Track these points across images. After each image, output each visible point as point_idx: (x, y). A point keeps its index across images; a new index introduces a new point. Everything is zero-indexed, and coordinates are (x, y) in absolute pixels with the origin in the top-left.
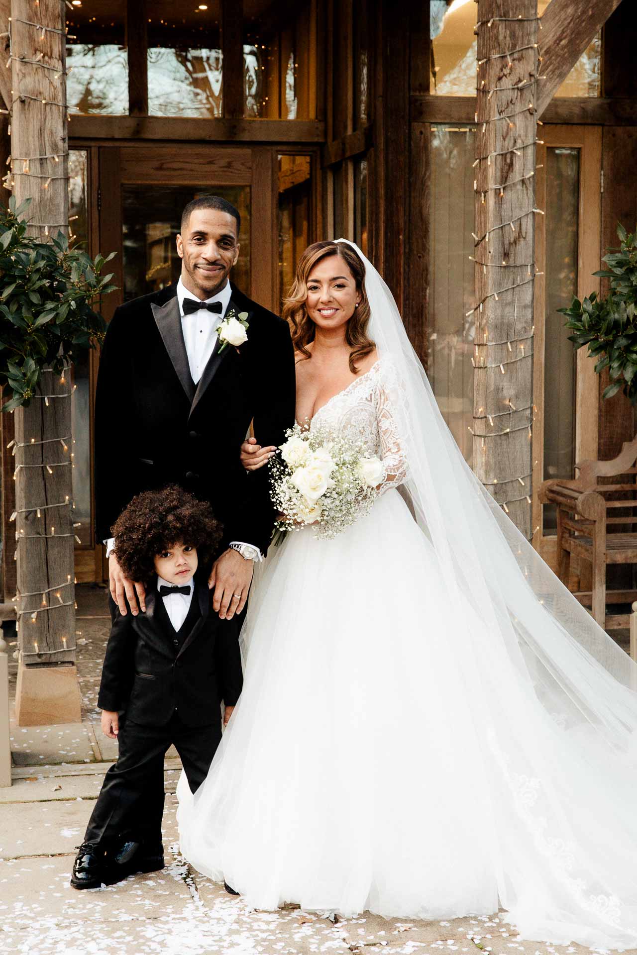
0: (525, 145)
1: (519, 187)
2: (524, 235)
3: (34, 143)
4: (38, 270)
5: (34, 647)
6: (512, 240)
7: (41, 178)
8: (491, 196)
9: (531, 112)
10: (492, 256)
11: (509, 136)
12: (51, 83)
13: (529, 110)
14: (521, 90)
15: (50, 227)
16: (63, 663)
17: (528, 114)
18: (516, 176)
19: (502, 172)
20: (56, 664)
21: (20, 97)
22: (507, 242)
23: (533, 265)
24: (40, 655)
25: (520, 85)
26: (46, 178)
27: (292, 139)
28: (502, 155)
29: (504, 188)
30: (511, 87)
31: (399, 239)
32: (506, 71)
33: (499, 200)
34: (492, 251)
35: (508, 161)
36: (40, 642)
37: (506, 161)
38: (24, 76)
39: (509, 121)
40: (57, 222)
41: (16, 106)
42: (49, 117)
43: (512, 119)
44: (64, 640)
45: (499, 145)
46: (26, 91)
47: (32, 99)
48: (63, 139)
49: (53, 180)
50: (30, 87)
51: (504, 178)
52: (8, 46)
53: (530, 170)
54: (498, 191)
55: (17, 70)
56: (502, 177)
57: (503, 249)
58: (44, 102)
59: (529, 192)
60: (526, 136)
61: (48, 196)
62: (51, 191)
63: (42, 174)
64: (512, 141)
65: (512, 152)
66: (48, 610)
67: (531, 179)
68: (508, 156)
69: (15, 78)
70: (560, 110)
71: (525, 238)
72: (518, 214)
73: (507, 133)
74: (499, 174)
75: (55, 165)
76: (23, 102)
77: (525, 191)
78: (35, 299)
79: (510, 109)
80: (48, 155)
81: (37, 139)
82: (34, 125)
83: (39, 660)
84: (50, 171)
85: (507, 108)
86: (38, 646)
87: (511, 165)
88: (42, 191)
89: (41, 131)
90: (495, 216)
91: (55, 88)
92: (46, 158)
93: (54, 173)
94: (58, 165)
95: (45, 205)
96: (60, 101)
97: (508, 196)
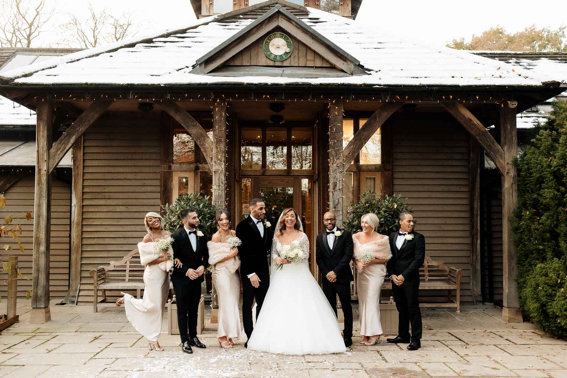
0: (340, 180)
1: (338, 191)
3: (217, 181)
4: (208, 213)
5: (215, 303)
8: (331, 192)
9: (341, 172)
12: (221, 167)
14: (338, 167)
15: (221, 202)
18: (337, 188)
22: (335, 204)
23: (342, 210)
26: (220, 190)
27: (305, 175)
28: (334, 183)
30: (336, 166)
32: (335, 162)
33: (333, 195)
34: (331, 207)
38: (215, 166)
40: (222, 200)
41: (213, 173)
42: (221, 175)
43: (336, 174)
45: (333, 180)
46: (216, 170)
48: (224, 181)
51: (334, 189)
52: (212, 159)
53: (341, 186)
54: (333, 192)
57: (334, 206)
58: (219, 172)
60: (340, 178)
61: (220, 194)
64: (336, 179)
65: (336, 182)
67: (341, 189)
69: (213, 167)
70: (369, 168)
71: (340, 203)
72: (338, 197)
73: (335, 177)
74: (333, 187)
75: (222, 187)
76: (215, 172)
77: (340, 192)
78: (207, 219)
80: (221, 184)
82: (217, 178)
85: (335, 171)
87: (336, 185)
88: (219, 193)
89: (219, 179)
90: (332, 198)
91: (222, 169)
93: (222, 189)
94: (223, 187)
95: (219, 196)
96: (224, 171)
97: (335, 193)
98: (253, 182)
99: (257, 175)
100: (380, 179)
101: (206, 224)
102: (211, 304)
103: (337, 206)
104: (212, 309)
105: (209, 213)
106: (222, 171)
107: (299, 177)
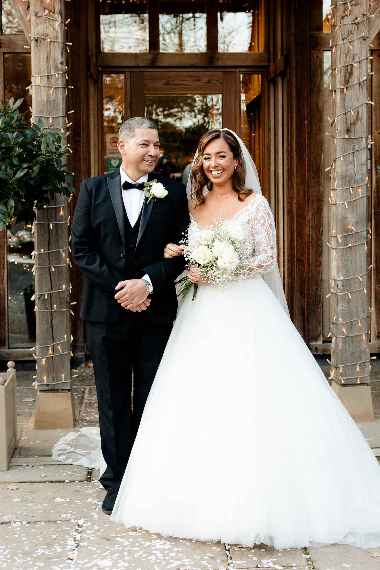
0: (360, 60)
1: (357, 87)
2: (360, 118)
3: (43, 67)
4: (18, 143)
5: (44, 379)
6: (352, 122)
7: (48, 87)
8: (338, 92)
10: (339, 132)
11: (349, 54)
12: (54, 29)
13: (363, 37)
14: (357, 24)
15: (53, 118)
16: (62, 390)
17: (363, 40)
18: (354, 80)
19: (345, 77)
20: (57, 391)
21: (35, 38)
22: (349, 123)
23: (367, 138)
24: (48, 385)
25: (356, 21)
26: (51, 87)
27: (249, 64)
28: (345, 66)
29: (346, 88)
30: (350, 23)
31: (305, 124)
32: (347, 13)
33: (344, 97)
34: (339, 129)
35: (349, 70)
36: (48, 377)
37: (347, 70)
38: (37, 25)
39: (349, 45)
40: (57, 114)
41: (33, 43)
42: (53, 50)
43: (351, 43)
44: (63, 376)
45: (343, 60)
46: (38, 34)
47: (42, 39)
48: (62, 63)
49: (55, 88)
50: (41, 31)
51: (347, 82)
52: (29, 7)
53: (364, 76)
54: (342, 90)
55: (33, 21)
56: (345, 80)
57: (346, 128)
58: (49, 40)
59: (363, 90)
60: (361, 54)
61: (52, 98)
62: (54, 96)
63: (48, 85)
64: (352, 58)
65: (352, 65)
66: (52, 357)
67: (365, 82)
68: (349, 67)
69: (32, 26)
71: (361, 120)
72: (356, 104)
73: (348, 53)
74: (343, 79)
75: (57, 80)
76: (36, 40)
77: (361, 90)
78: (15, 161)
79: (350, 37)
80: (52, 73)
81: (45, 63)
82: (43, 56)
83: (47, 388)
84: (53, 83)
85: (348, 36)
86: (47, 379)
87: (351, 73)
88: (48, 95)
89: (48, 58)
90: (341, 106)
91: (57, 32)
92: (51, 75)
93: (56, 84)
94: (59, 80)
95: (50, 104)
96: (60, 39)
97: (349, 93)
98: (128, 81)
99: (139, 67)
101: (15, 174)
102: (34, 380)
103: (353, 127)
104: (38, 393)
105: (21, 145)
106: (56, 38)
107: (234, 70)
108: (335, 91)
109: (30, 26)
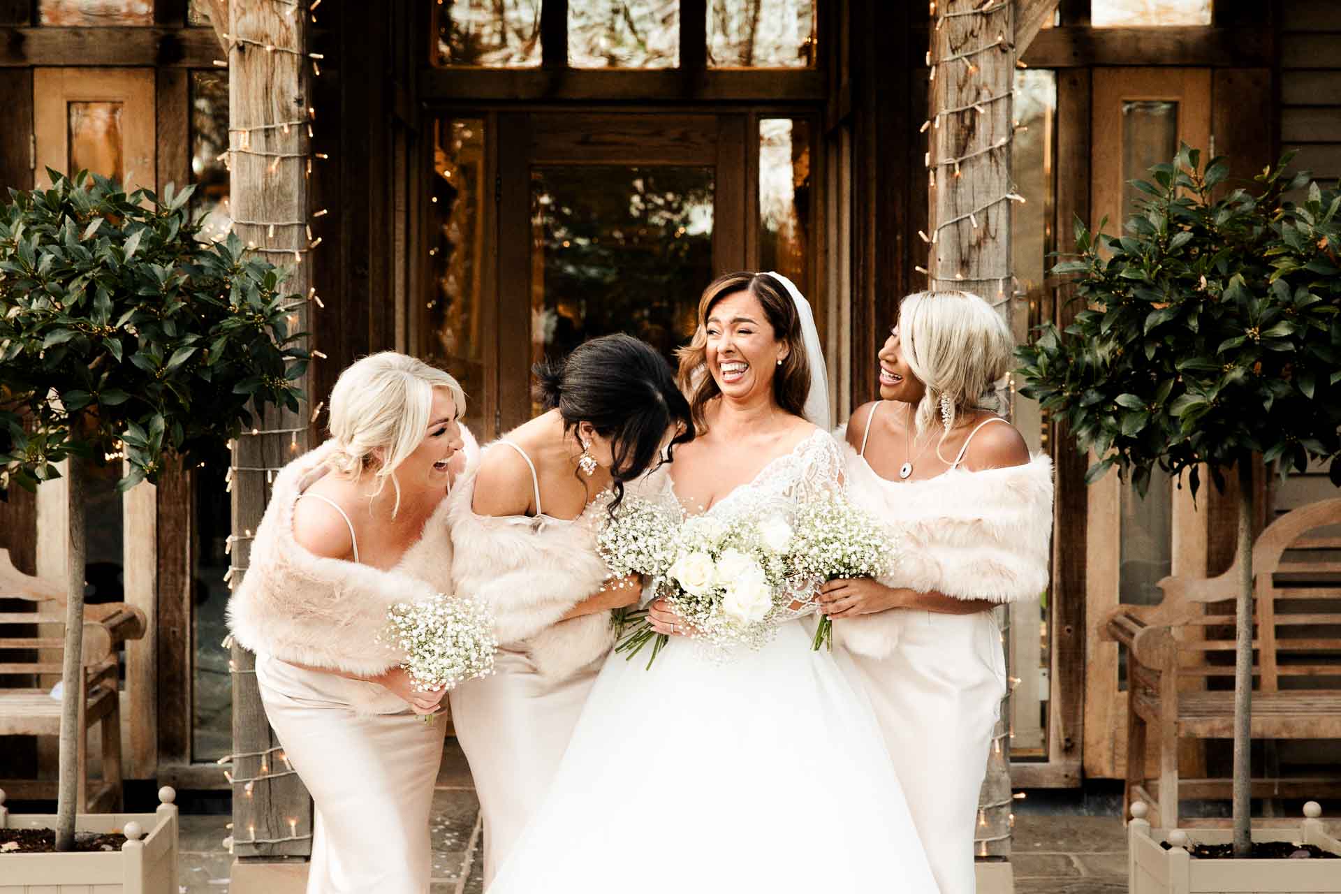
0: (994, 98)
1: (985, 161)
2: (993, 234)
3: (257, 109)
4: (175, 288)
5: (249, 832)
6: (974, 241)
7: (266, 156)
8: (941, 172)
9: (1003, 49)
10: (942, 266)
11: (967, 86)
12: (281, 21)
13: (999, 45)
14: (987, 15)
15: (277, 228)
16: (291, 857)
17: (999, 52)
18: (979, 146)
19: (957, 139)
20: (280, 858)
21: (237, 43)
22: (965, 244)
23: (1008, 280)
24: (257, 845)
25: (985, 8)
26: (274, 157)
28: (957, 113)
29: (961, 164)
30: (970, 11)
31: (896, 241)
33: (954, 185)
34: (942, 258)
35: (967, 122)
36: (258, 825)
37: (963, 121)
38: (244, 12)
39: (968, 63)
40: (288, 219)
41: (233, 55)
42: (278, 70)
43: (972, 59)
44: (293, 823)
45: (952, 97)
46: (246, 33)
47: (254, 45)
48: (300, 101)
49: (283, 159)
50: (252, 28)
51: (961, 148)
53: (1002, 136)
54: (951, 167)
55: (235, 5)
56: (958, 145)
57: (958, 255)
58: (269, 48)
59: (1000, 168)
60: (996, 83)
61: (276, 181)
62: (280, 175)
63: (267, 150)
64: (974, 93)
65: (973, 110)
66: (269, 779)
67: (1004, 150)
68: (968, 115)
69: (232, 16)
70: (1142, 45)
71: (994, 238)
72: (982, 202)
73: (965, 81)
74: (952, 141)
75: (286, 139)
76: (241, 49)
77: (994, 168)
78: (169, 330)
79: (969, 45)
80: (277, 124)
81: (260, 101)
82: (257, 82)
83: (256, 852)
84: (279, 147)
85: (965, 43)
86: (255, 832)
87: (972, 129)
88: (267, 175)
89: (267, 90)
90: (947, 206)
91: (287, 29)
92: (274, 129)
93: (285, 150)
94: (289, 140)
95: (271, 195)
96: (295, 46)
97: (967, 176)
99: (516, 101)
100: (1204, 111)
101: (167, 358)
102: (228, 833)
103: (974, 256)
104: (236, 861)
105: (187, 292)
106: (287, 43)
107: (743, 109)
108: (935, 170)
109: (227, 15)
